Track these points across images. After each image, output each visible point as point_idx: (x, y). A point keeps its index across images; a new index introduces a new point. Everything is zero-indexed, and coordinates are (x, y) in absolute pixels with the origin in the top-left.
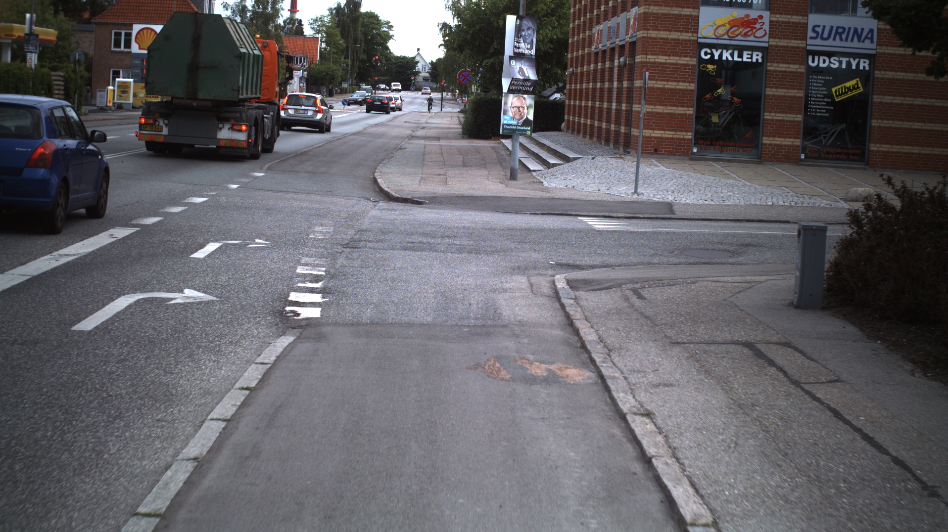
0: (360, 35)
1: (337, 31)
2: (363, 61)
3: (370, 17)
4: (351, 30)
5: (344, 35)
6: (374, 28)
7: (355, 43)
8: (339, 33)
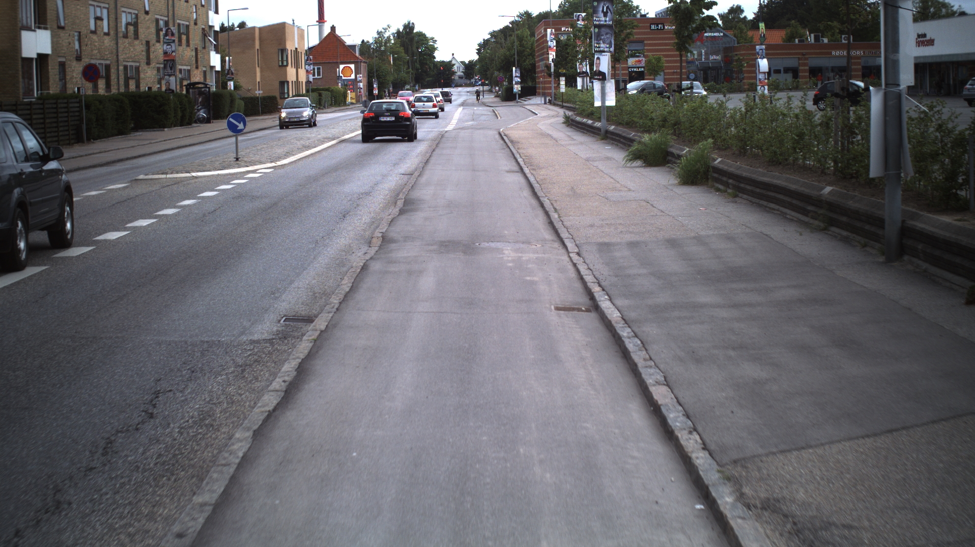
0: (416, 50)
1: (402, 50)
2: (417, 70)
3: (420, 36)
4: (410, 47)
5: (406, 52)
6: (423, 44)
7: (413, 56)
8: (403, 51)
